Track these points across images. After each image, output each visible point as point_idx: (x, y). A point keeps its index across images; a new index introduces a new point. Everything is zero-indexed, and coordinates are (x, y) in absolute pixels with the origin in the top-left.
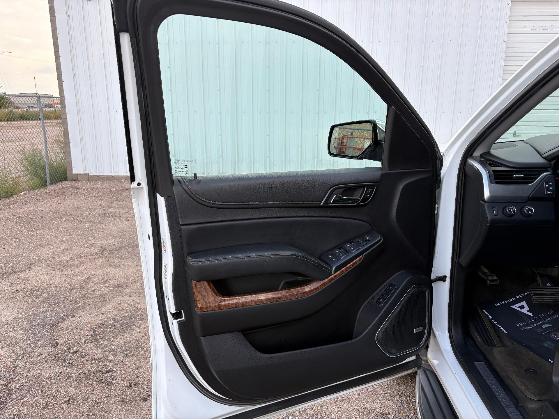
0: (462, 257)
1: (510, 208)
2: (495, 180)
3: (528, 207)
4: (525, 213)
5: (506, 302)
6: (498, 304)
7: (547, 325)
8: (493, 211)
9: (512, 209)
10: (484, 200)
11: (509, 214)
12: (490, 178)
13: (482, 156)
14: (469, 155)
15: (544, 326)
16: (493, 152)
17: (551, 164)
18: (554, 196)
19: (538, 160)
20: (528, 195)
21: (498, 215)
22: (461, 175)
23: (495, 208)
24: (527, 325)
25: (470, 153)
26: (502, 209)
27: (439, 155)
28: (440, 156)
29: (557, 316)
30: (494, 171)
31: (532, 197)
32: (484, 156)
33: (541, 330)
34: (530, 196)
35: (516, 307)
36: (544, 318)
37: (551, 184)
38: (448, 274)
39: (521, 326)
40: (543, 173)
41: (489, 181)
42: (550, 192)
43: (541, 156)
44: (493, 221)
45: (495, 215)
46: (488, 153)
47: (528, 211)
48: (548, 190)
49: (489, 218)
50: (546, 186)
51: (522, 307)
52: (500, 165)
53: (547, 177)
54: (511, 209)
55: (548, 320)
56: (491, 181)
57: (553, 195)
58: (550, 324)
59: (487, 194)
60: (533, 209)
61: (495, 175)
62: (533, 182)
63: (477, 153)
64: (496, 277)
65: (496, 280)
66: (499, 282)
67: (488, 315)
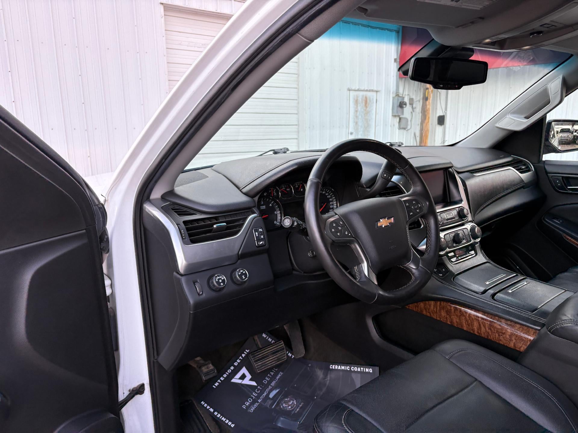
0: (162, 354)
1: (217, 278)
2: (189, 237)
3: (240, 270)
4: (238, 280)
5: (225, 376)
6: (217, 384)
7: (274, 392)
8: (195, 288)
9: (221, 279)
10: (178, 272)
11: (217, 288)
12: (182, 237)
13: (164, 197)
14: (145, 198)
15: (271, 396)
16: (179, 190)
17: (254, 201)
18: (267, 246)
19: (240, 198)
20: (236, 252)
21: (203, 293)
22: (138, 230)
23: (197, 282)
24: (254, 401)
25: (146, 194)
26: (207, 281)
27: (97, 203)
28: (99, 204)
29: (280, 374)
30: (185, 222)
31: (241, 254)
32: (167, 198)
33: (270, 402)
34: (240, 253)
35: (236, 380)
36: (269, 383)
37: (261, 230)
38: (146, 380)
39: (248, 407)
40: (249, 215)
41: (181, 239)
42: (262, 242)
43: (240, 191)
44: (198, 305)
45: (199, 294)
46: (171, 193)
47: (240, 276)
48: (259, 239)
49: (191, 301)
50: (255, 234)
51: (243, 377)
52: (192, 212)
53: (255, 222)
54: (219, 279)
55: (273, 384)
56: (184, 240)
57: (265, 245)
58: (276, 390)
59: (182, 262)
60: (247, 272)
61: (188, 229)
62: (239, 231)
63: (157, 194)
64: (211, 365)
65: (212, 370)
66: (216, 372)
67: (208, 407)
